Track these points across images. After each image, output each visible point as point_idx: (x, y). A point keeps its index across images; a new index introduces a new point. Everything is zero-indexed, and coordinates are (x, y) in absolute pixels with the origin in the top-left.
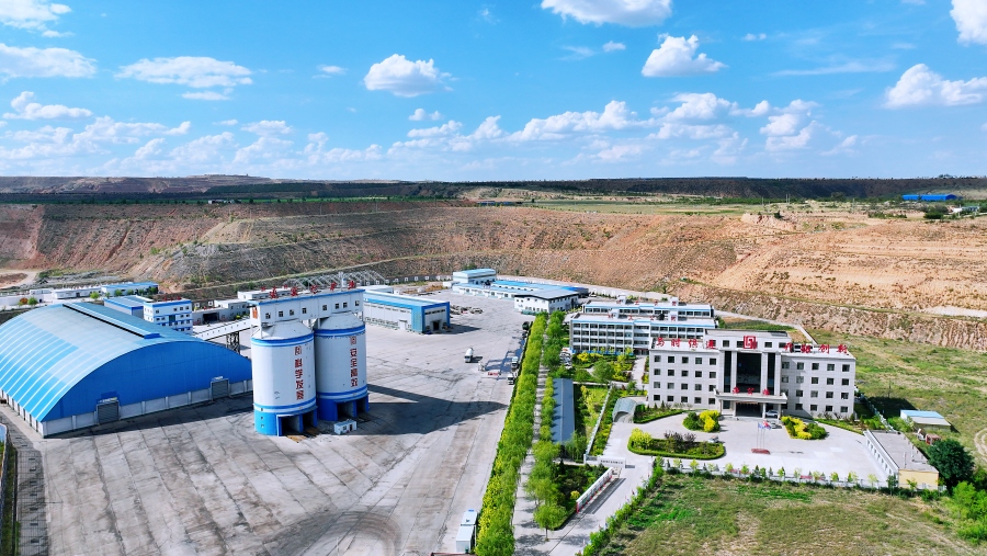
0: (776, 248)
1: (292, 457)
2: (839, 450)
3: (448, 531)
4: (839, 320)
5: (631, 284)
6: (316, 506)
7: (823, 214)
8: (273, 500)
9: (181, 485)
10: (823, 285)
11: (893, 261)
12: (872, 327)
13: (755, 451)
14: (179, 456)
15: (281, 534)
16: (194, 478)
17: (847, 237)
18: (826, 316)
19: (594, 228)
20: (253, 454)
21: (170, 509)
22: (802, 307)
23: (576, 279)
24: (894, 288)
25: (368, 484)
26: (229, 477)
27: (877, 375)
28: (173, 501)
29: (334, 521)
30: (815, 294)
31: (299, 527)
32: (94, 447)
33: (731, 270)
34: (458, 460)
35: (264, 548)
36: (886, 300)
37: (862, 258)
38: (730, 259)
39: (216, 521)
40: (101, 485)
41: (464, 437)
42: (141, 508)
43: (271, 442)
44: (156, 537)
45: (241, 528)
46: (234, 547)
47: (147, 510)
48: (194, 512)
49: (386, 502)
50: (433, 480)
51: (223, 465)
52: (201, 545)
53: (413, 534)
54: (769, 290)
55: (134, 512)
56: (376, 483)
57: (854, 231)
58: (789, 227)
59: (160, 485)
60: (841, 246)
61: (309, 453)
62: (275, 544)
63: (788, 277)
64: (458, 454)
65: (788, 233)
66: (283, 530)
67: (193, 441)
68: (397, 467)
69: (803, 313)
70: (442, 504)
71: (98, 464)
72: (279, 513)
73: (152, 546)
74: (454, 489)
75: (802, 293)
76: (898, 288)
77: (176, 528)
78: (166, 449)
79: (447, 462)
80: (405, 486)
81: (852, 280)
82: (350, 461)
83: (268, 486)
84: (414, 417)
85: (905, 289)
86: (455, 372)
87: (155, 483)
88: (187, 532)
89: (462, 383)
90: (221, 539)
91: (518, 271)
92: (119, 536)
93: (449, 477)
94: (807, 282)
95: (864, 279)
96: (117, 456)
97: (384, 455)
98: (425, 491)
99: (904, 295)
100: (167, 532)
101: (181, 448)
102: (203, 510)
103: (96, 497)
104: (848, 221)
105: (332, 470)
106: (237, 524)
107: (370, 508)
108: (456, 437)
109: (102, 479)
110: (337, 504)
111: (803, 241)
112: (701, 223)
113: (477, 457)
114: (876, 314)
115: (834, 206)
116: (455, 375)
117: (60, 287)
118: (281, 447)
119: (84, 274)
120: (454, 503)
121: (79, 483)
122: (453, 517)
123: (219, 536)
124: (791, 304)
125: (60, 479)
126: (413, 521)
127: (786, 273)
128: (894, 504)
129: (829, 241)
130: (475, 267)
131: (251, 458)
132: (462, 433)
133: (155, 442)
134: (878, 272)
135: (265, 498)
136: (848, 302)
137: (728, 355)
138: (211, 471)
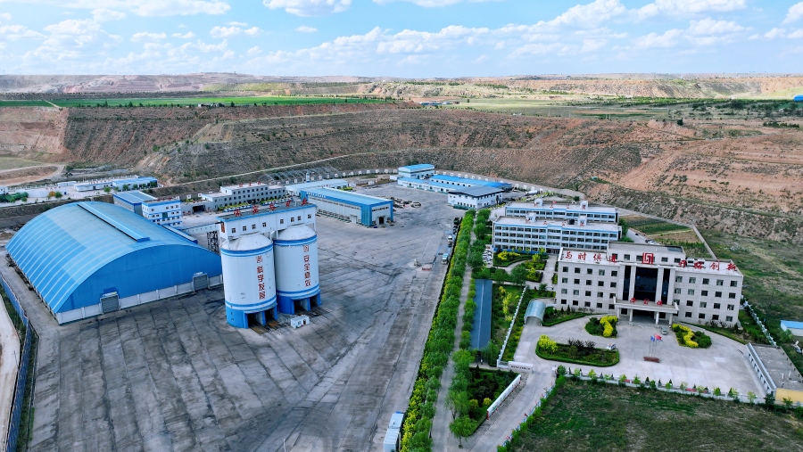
0: (677, 153)
1: (255, 349)
2: (722, 360)
3: (379, 430)
4: (729, 222)
5: (549, 181)
6: (270, 399)
7: (721, 122)
8: (237, 393)
9: (164, 376)
10: (717, 189)
11: (784, 169)
12: (758, 229)
13: (647, 359)
14: (164, 347)
15: (240, 428)
16: (175, 369)
17: (742, 145)
18: (718, 217)
19: (519, 129)
20: (224, 346)
21: (153, 398)
22: (697, 209)
23: (502, 175)
24: (781, 193)
25: (315, 379)
26: (203, 369)
27: (761, 279)
28: (156, 391)
29: (284, 416)
30: (709, 196)
31: (256, 421)
32: (99, 335)
33: (636, 172)
34: (392, 357)
35: (226, 441)
36: (773, 205)
37: (755, 165)
38: (636, 161)
39: (190, 412)
40: (101, 373)
41: (398, 333)
42: (131, 398)
43: (239, 334)
44: (141, 426)
45: (208, 421)
46: (202, 439)
47: (136, 400)
48: (172, 403)
49: (329, 398)
50: (369, 377)
51: (198, 356)
52: (175, 436)
53: (349, 432)
54: (669, 192)
55: (125, 400)
56: (322, 378)
57: (749, 139)
58: (690, 133)
59: (147, 375)
60: (736, 153)
61: (269, 346)
62: (235, 437)
63: (686, 180)
64: (391, 351)
65: (689, 139)
66: (242, 423)
67: (176, 332)
68: (340, 362)
69: (697, 214)
70: (375, 402)
71: (100, 352)
72: (241, 406)
73: (137, 435)
74: (386, 386)
75: (698, 195)
76: (786, 194)
77: (156, 418)
78: (154, 340)
79: (382, 359)
80: (346, 382)
81: (744, 185)
82: (302, 355)
83: (233, 378)
84: (357, 312)
85: (792, 195)
86: (395, 266)
87: (144, 373)
88: (165, 423)
89: (400, 278)
90: (192, 431)
91: (452, 167)
92: (111, 426)
93: (383, 375)
94: (703, 185)
95: (754, 184)
96: (115, 346)
97: (330, 350)
98: (362, 388)
99: (791, 200)
100: (150, 422)
101: (166, 338)
102: (180, 401)
103: (97, 385)
104: (745, 129)
105: (287, 364)
106: (205, 417)
107: (315, 404)
108: (391, 334)
109: (103, 368)
110: (288, 399)
111: (702, 147)
112: (612, 127)
113: (407, 354)
114: (763, 217)
115: (732, 114)
116: (394, 270)
117: (81, 180)
118: (247, 339)
119: (100, 168)
120: (385, 402)
121: (84, 371)
122: (383, 415)
123: (191, 428)
124: (687, 206)
125: (70, 366)
126: (349, 418)
127: (685, 177)
128: (770, 420)
129: (725, 148)
130: (417, 163)
131: (220, 350)
132: (397, 330)
133: (146, 332)
134: (768, 179)
135: (231, 391)
136: (739, 205)
137: (628, 269)
138: (188, 362)
